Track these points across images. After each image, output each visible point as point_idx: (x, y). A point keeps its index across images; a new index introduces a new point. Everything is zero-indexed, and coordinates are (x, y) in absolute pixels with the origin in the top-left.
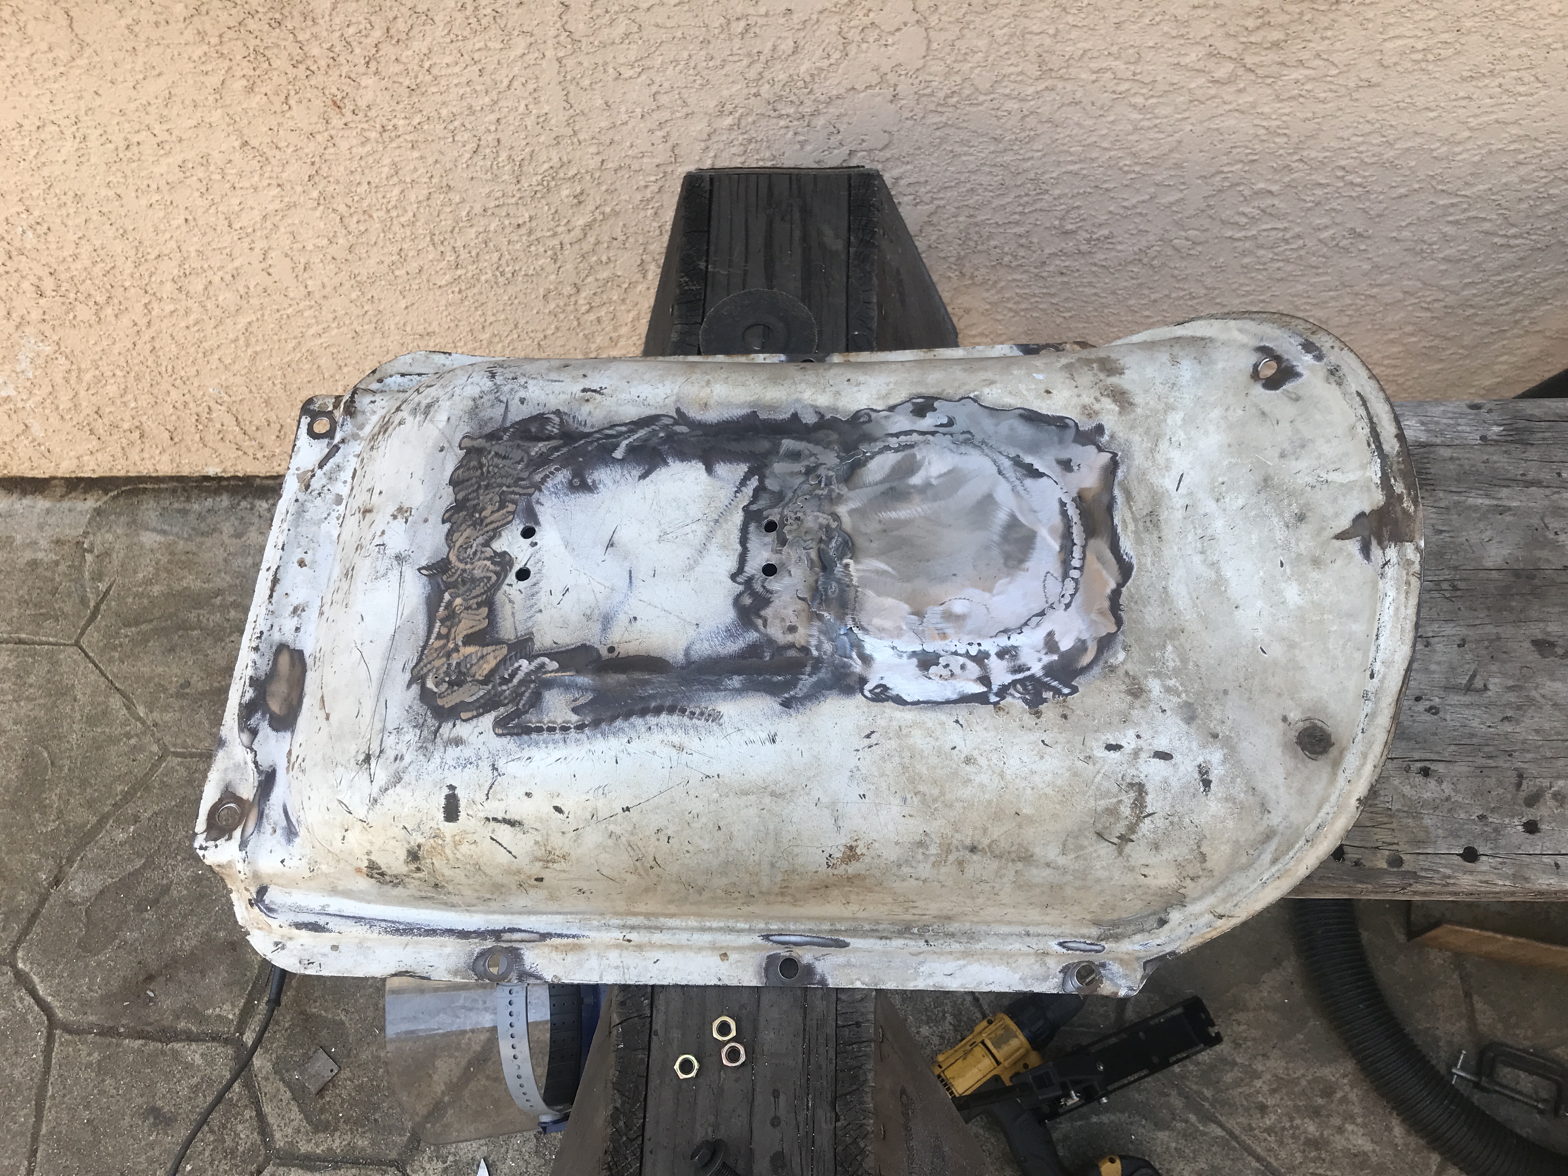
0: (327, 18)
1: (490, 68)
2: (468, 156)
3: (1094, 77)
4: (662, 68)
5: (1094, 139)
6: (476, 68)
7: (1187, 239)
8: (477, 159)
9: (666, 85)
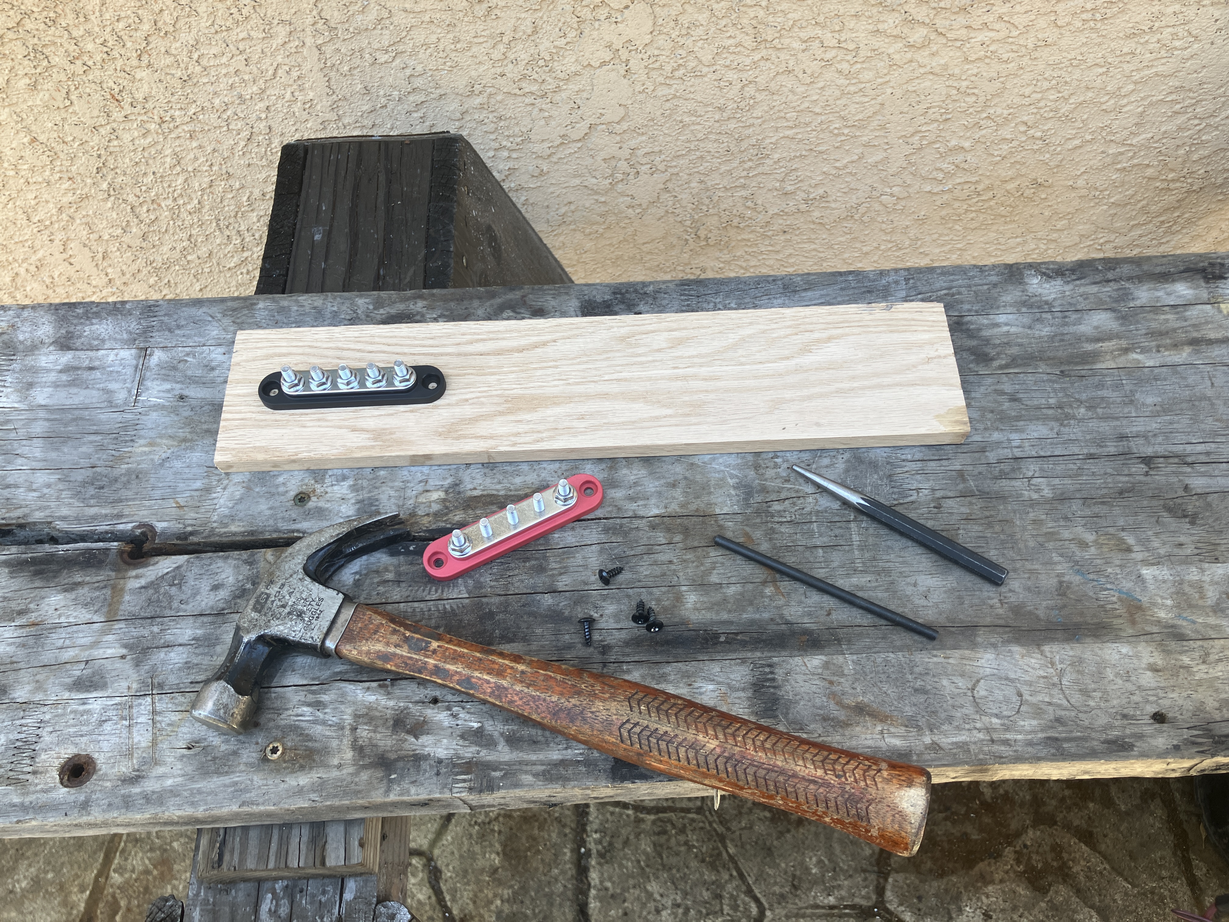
0: (97, 14)
1: (255, 58)
2: (243, 143)
3: (804, 46)
4: (413, 54)
5: (806, 105)
6: (242, 58)
7: (892, 195)
8: (253, 146)
9: (419, 68)
